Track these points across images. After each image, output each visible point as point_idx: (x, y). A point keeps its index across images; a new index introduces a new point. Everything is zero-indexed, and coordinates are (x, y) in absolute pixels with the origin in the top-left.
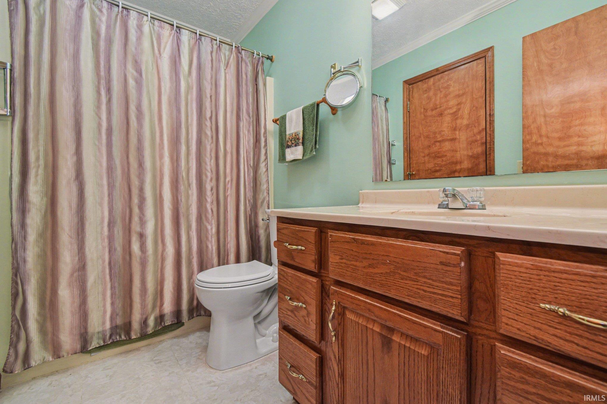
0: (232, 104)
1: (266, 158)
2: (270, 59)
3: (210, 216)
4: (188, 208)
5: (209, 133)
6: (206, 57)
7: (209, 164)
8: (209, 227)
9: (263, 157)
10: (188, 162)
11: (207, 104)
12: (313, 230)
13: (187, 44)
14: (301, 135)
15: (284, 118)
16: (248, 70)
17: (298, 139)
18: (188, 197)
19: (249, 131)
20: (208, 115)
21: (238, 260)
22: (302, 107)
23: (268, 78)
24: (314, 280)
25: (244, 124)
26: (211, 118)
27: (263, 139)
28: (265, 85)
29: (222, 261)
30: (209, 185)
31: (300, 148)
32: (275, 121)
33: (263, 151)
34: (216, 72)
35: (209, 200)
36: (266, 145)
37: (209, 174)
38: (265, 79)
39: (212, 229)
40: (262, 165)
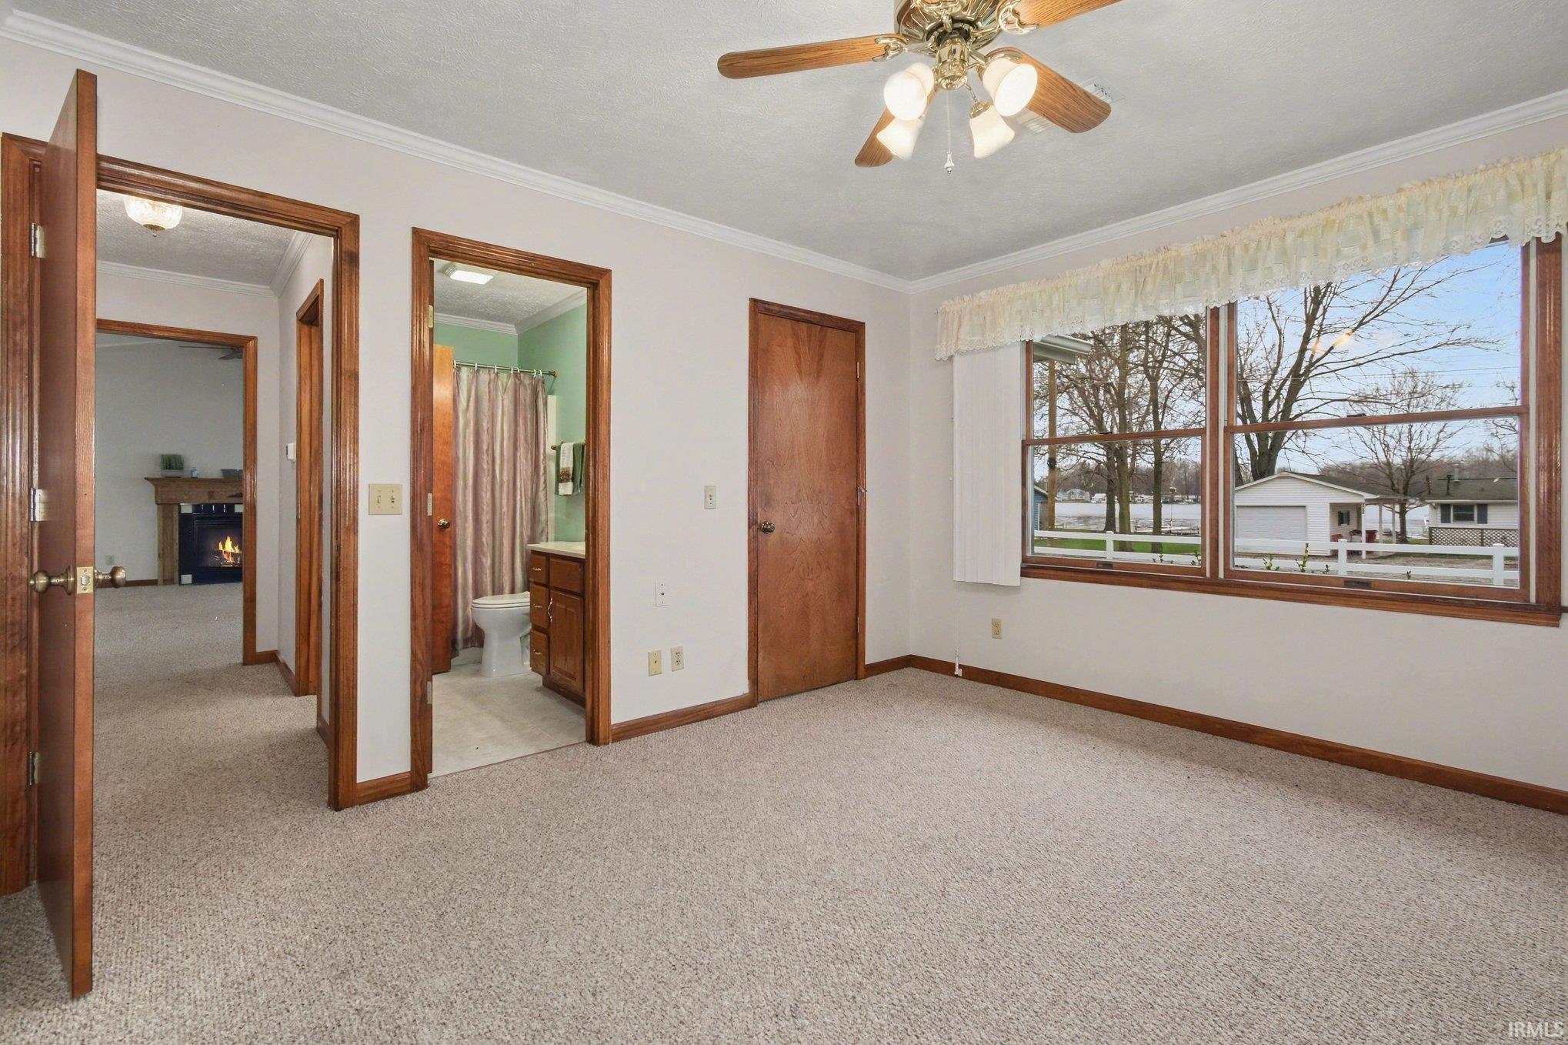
0: (509, 431)
1: (546, 487)
2: (552, 374)
3: (485, 549)
4: (465, 540)
5: (485, 466)
6: (484, 389)
7: (486, 496)
8: (484, 560)
9: (542, 486)
10: (465, 495)
11: (485, 437)
12: (544, 558)
13: (465, 382)
14: (571, 472)
15: (559, 447)
16: (526, 396)
17: (569, 475)
18: (465, 529)
19: (526, 459)
20: (485, 447)
21: (513, 591)
22: (572, 444)
23: (549, 396)
24: (544, 589)
25: (521, 453)
26: (488, 450)
27: (542, 467)
28: (545, 404)
29: (497, 591)
30: (485, 517)
31: (570, 484)
32: (554, 448)
33: (542, 479)
34: (492, 402)
35: (485, 533)
36: (545, 472)
37: (485, 508)
38: (546, 397)
39: (487, 562)
40: (541, 494)
